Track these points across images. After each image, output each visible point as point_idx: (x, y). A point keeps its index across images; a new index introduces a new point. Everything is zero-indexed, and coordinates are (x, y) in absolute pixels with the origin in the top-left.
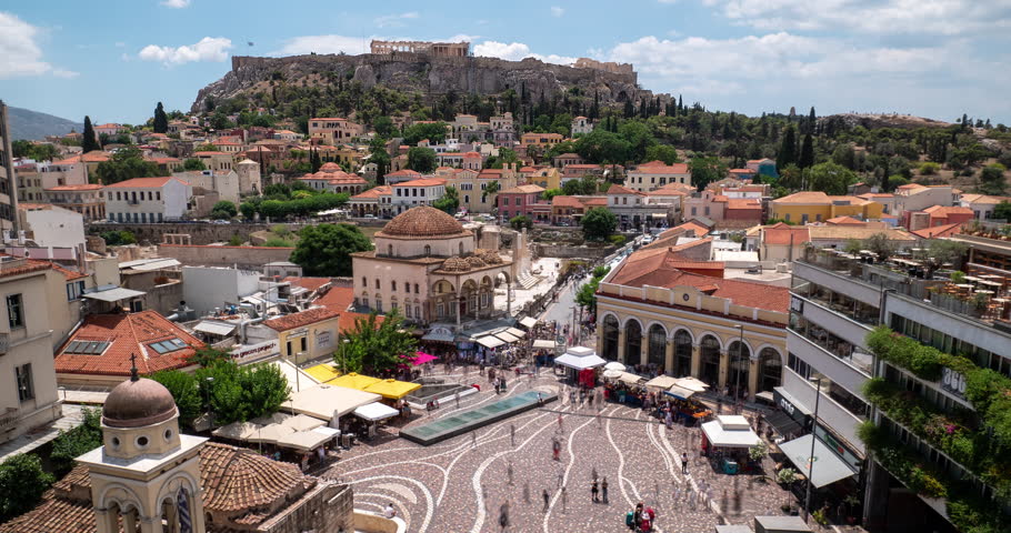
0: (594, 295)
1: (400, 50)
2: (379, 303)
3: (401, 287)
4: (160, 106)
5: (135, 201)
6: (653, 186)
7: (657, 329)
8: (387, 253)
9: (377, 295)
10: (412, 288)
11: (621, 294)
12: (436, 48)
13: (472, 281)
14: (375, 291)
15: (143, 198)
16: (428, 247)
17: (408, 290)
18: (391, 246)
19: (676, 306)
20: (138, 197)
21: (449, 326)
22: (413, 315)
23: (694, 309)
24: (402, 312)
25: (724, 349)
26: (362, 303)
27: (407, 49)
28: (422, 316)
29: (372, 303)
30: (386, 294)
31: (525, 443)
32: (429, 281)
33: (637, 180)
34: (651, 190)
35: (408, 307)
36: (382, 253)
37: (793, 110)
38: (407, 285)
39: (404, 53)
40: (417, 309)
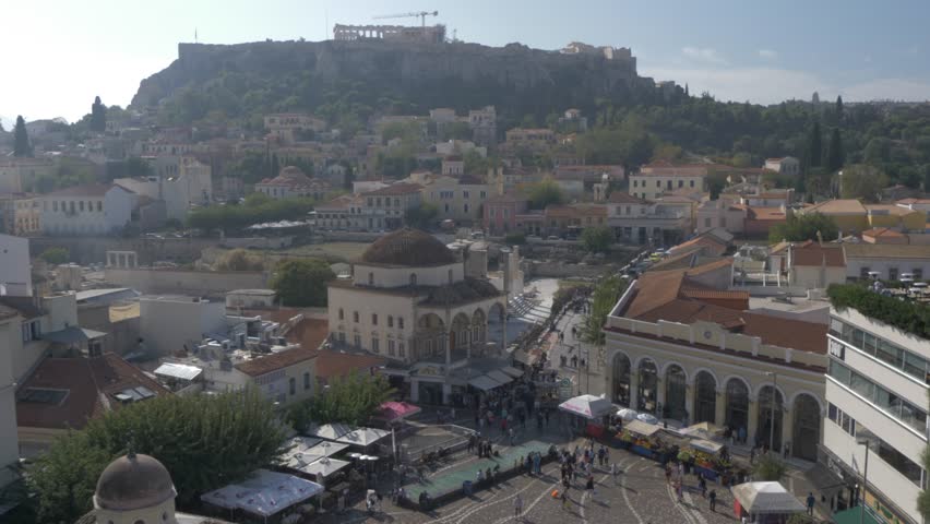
0: (602, 331)
1: (368, 34)
2: (357, 339)
3: (383, 321)
4: (98, 99)
5: (73, 212)
6: (659, 190)
7: (674, 370)
8: (367, 282)
9: (355, 330)
10: (396, 322)
11: (633, 330)
12: (407, 33)
13: (463, 315)
14: (353, 324)
15: (82, 208)
16: (413, 275)
17: (391, 325)
18: (371, 275)
19: (697, 345)
20: (77, 208)
21: (438, 366)
22: (397, 354)
23: (716, 349)
24: (383, 350)
25: (754, 394)
26: (338, 338)
27: (375, 34)
28: (407, 354)
29: (350, 340)
30: (366, 328)
31: (532, 506)
32: (415, 315)
33: (640, 185)
34: (658, 195)
35: (391, 344)
36: (361, 282)
37: (816, 96)
38: (390, 320)
39: (371, 39)
40: (401, 346)
